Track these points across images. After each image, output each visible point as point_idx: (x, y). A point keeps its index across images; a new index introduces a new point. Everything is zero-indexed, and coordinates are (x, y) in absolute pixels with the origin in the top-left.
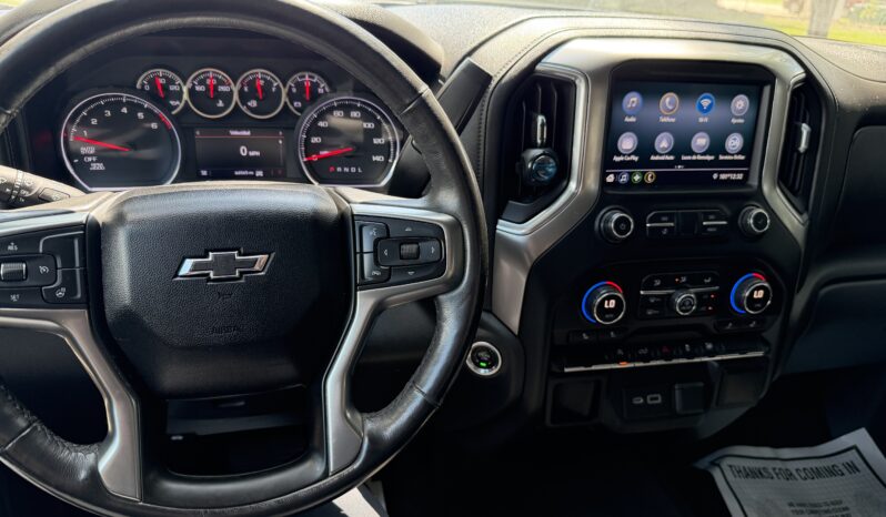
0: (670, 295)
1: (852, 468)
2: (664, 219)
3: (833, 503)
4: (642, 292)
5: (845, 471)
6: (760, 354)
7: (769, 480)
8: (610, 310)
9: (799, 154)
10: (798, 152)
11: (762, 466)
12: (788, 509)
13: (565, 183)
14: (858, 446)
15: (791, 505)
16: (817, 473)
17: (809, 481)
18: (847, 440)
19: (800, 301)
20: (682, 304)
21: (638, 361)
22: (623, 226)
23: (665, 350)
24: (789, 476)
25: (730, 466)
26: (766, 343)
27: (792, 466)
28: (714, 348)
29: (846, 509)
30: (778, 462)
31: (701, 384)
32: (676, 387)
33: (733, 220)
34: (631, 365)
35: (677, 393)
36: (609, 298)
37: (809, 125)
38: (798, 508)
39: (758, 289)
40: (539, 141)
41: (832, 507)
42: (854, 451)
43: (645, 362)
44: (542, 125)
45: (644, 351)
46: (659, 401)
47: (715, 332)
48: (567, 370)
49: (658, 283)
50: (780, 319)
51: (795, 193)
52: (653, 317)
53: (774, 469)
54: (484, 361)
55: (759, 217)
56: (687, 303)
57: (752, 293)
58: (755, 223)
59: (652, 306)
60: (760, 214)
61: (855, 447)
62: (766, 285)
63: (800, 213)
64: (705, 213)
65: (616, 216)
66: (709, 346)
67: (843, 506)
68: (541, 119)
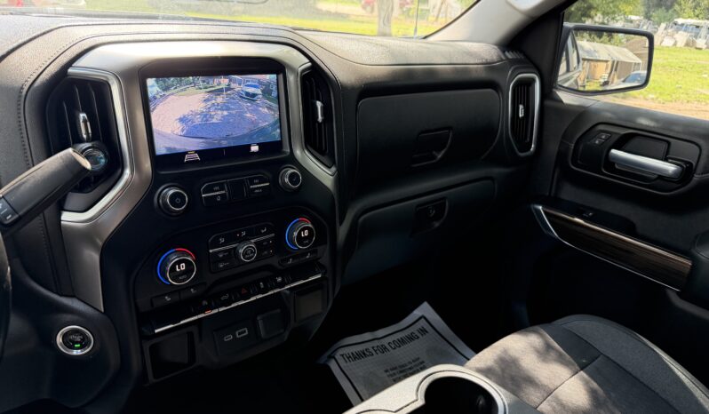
0: (235, 248)
1: (423, 331)
2: (216, 188)
3: (414, 361)
4: (211, 251)
5: (419, 335)
6: (319, 276)
7: (370, 357)
8: (183, 273)
9: (320, 124)
10: (318, 122)
11: (365, 348)
12: (385, 375)
13: (120, 171)
14: (425, 315)
15: (386, 371)
16: (402, 342)
17: (398, 349)
18: (417, 313)
19: (342, 231)
20: (245, 254)
21: (221, 306)
22: (178, 200)
23: (244, 291)
24: (384, 349)
25: (342, 355)
26: (322, 267)
27: (385, 342)
28: (283, 280)
29: (423, 362)
30: (376, 341)
31: (279, 311)
32: (258, 318)
33: (274, 181)
34: (215, 311)
35: (260, 323)
36: (179, 263)
37: (322, 102)
38: (391, 372)
39: (303, 229)
40: (85, 136)
41: (414, 364)
42: (423, 319)
43: (226, 306)
44: (85, 121)
45: (226, 297)
46: (247, 333)
47: (280, 267)
48: (157, 331)
49: (222, 240)
50: (327, 247)
51: (322, 153)
52: (225, 268)
53: (373, 348)
54: (77, 343)
55: (292, 176)
56: (249, 252)
57: (299, 234)
58: (290, 180)
59: (222, 260)
60: (294, 173)
61: (423, 317)
62: (310, 226)
63: (329, 167)
64: (249, 179)
65: (171, 192)
66: (279, 279)
67: (420, 360)
68: (82, 116)
